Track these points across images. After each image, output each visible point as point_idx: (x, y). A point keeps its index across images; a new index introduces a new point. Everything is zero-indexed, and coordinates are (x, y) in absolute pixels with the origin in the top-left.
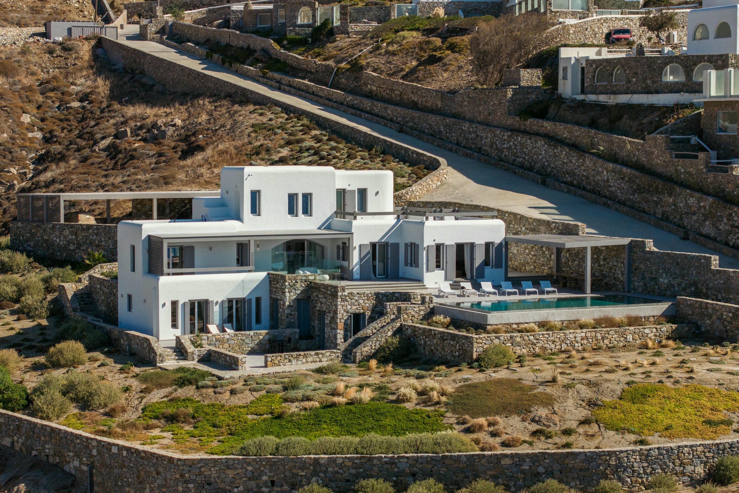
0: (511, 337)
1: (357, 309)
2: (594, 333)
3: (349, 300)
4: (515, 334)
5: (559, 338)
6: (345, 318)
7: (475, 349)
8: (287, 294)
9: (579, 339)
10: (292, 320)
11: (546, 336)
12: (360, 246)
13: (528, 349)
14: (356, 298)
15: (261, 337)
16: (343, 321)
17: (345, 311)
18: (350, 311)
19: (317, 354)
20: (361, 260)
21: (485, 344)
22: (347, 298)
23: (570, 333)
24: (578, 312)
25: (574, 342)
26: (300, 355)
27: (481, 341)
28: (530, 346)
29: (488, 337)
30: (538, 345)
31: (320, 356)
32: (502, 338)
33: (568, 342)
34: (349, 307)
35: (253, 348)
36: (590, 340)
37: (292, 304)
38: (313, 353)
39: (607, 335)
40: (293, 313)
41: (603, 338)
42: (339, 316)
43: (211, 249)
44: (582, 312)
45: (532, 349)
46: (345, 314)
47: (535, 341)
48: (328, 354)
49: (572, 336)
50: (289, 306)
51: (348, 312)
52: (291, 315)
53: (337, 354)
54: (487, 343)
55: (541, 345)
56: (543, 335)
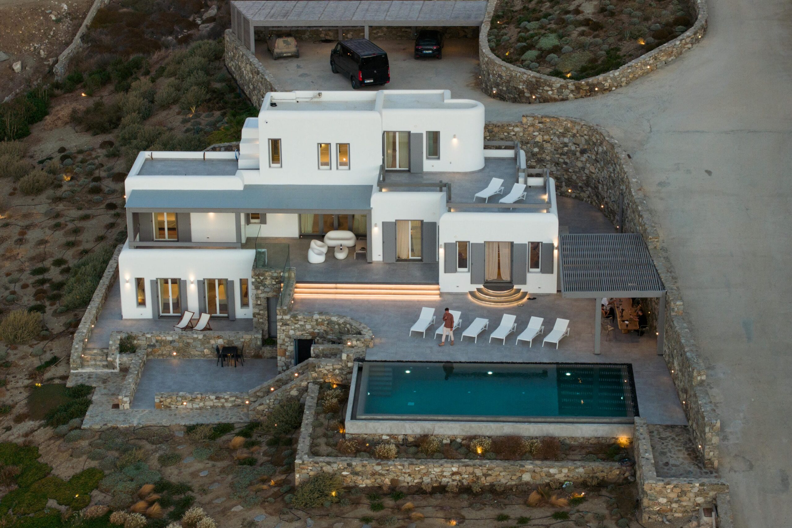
0: (348, 465)
1: (302, 334)
3: (292, 324)
4: (354, 463)
6: (287, 344)
7: (298, 475)
10: (261, 320)
12: (384, 225)
14: (302, 323)
16: (284, 347)
17: (286, 336)
18: (294, 336)
22: (290, 322)
28: (377, 477)
29: (315, 463)
32: (336, 465)
34: (292, 332)
40: (261, 312)
42: (280, 341)
45: (379, 481)
46: (287, 339)
47: (383, 472)
51: (290, 338)
52: (259, 314)
54: (314, 469)
55: (392, 476)
56: (395, 465)
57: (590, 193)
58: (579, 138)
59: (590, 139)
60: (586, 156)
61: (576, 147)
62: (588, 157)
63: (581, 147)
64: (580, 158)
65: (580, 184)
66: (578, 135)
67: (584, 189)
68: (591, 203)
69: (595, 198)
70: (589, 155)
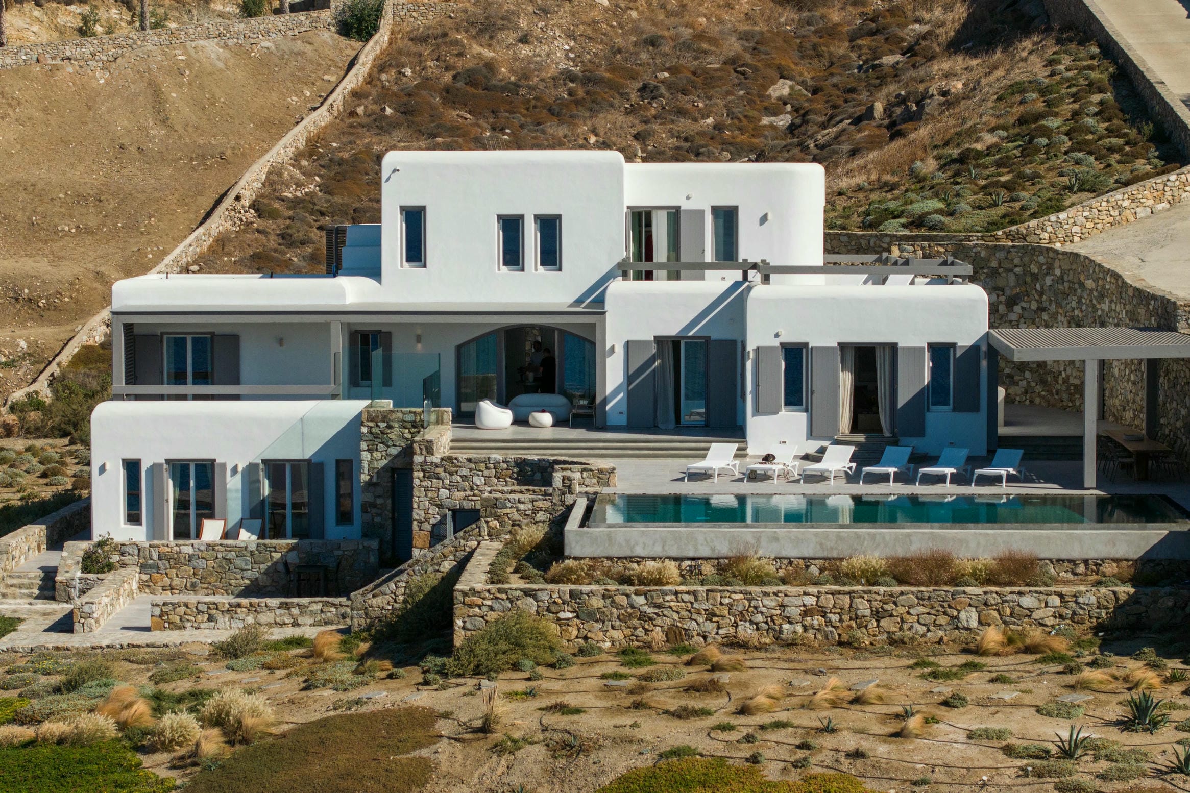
0: (572, 594)
1: (466, 498)
2: (847, 599)
3: (443, 474)
4: (585, 588)
5: (730, 606)
6: (432, 521)
7: (459, 622)
8: (366, 456)
9: (794, 612)
10: (378, 519)
11: (686, 597)
12: (628, 345)
13: (628, 632)
14: (465, 472)
15: (277, 556)
16: (428, 527)
17: (432, 502)
18: (448, 502)
19: (286, 606)
20: (630, 378)
21: (491, 608)
22: (440, 470)
23: (766, 594)
24: (858, 536)
25: (778, 621)
26: (239, 605)
27: (480, 601)
28: (635, 622)
29: (499, 591)
30: (659, 621)
31: (295, 611)
32: (544, 596)
33: (759, 618)
34: (444, 493)
35: (255, 582)
36: (835, 618)
37: (374, 480)
38: (274, 602)
39: (888, 607)
40: (379, 501)
41: (878, 615)
42: (418, 514)
43: (281, 342)
44: (873, 537)
45: (640, 632)
46: (433, 510)
47: (650, 610)
48: (317, 607)
49: (770, 602)
50: (369, 484)
51: (440, 506)
52: (373, 505)
53: (342, 610)
54: (496, 606)
55: (668, 621)
56: (676, 593)
57: (1029, 383)
58: (1004, 275)
59: (1025, 273)
60: (1017, 309)
61: (998, 296)
62: (1023, 309)
63: (1008, 292)
64: (1006, 315)
65: (1007, 371)
66: (1001, 270)
67: (1016, 378)
68: (1031, 402)
69: (1038, 389)
70: (1023, 304)
